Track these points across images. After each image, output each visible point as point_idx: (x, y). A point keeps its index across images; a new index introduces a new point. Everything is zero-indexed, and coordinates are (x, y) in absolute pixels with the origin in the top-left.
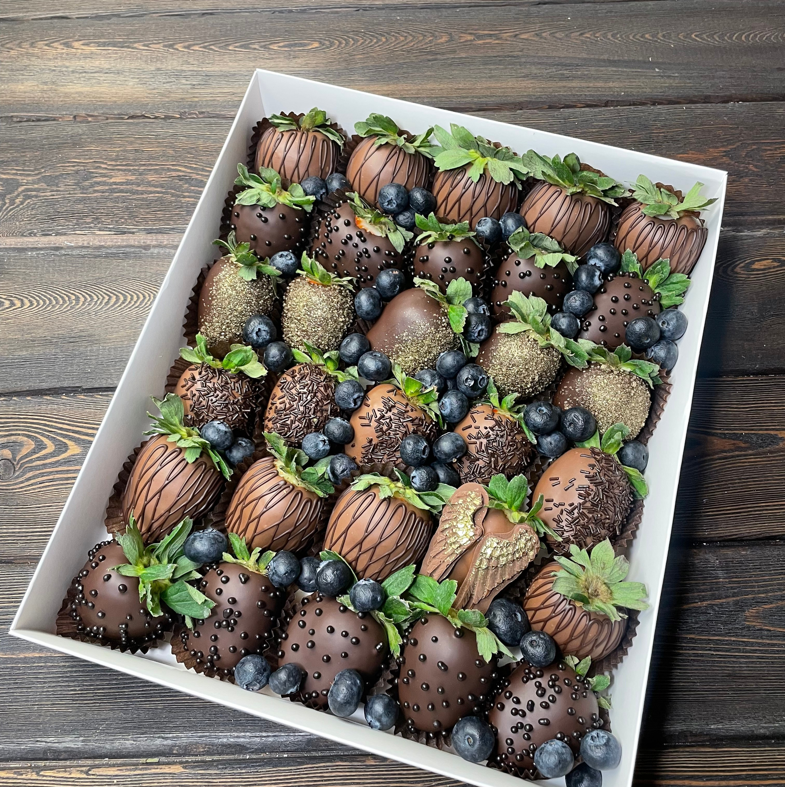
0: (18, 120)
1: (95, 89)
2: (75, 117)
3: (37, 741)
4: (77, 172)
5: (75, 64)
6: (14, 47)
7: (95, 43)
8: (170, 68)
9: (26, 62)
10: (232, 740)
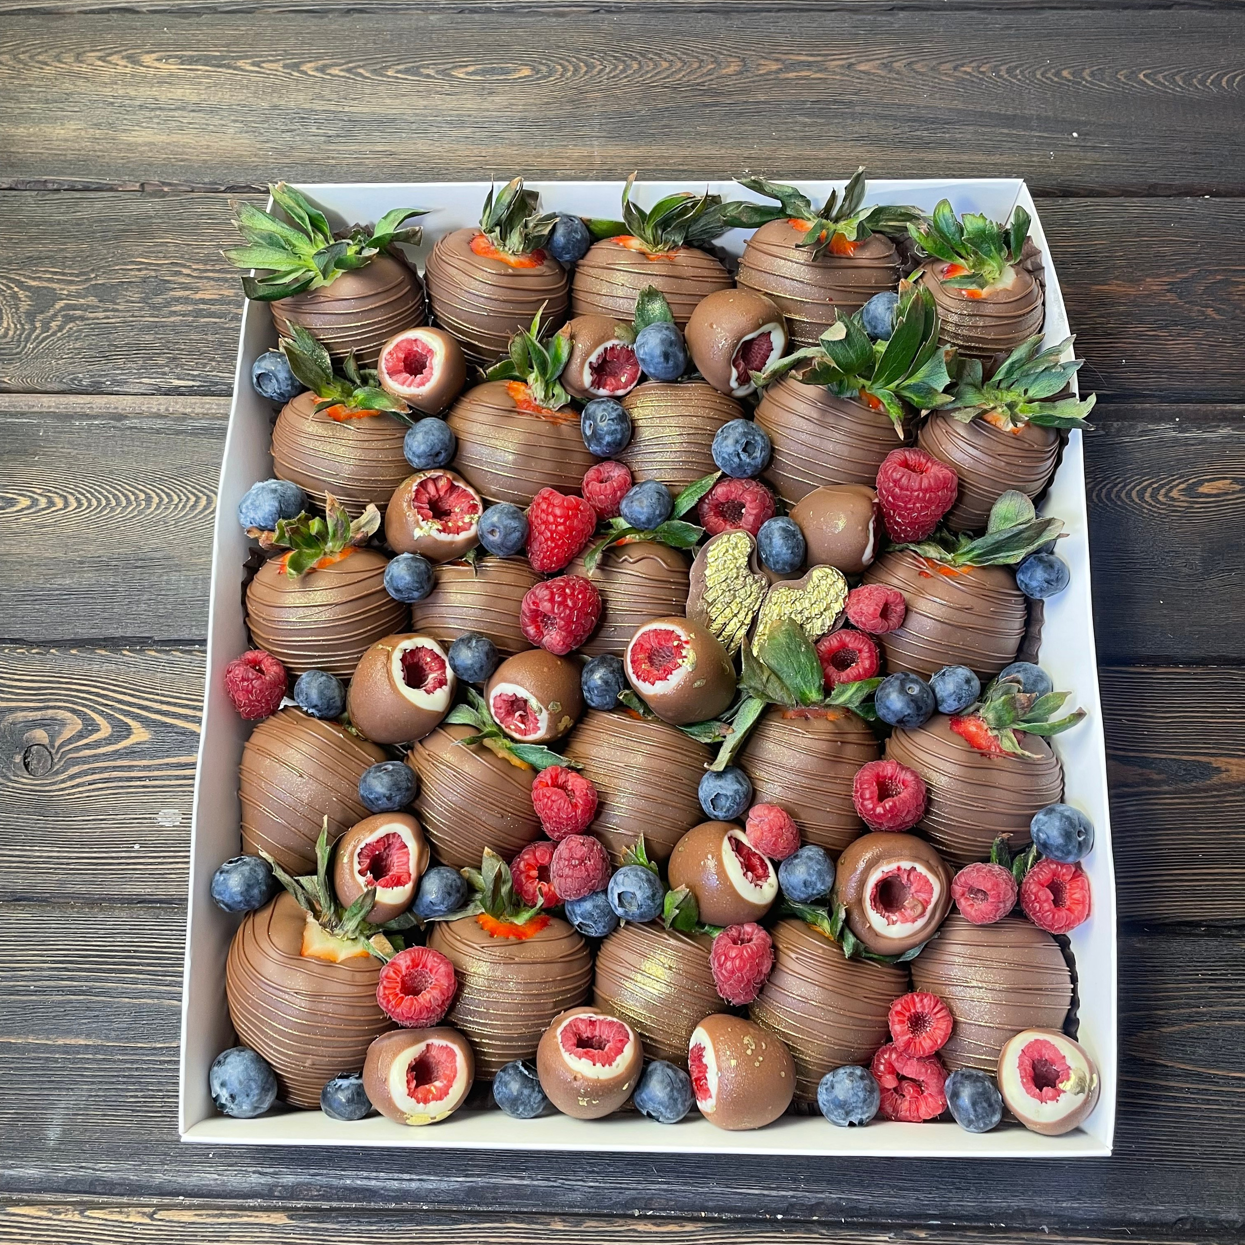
0: (55, 187)
1: (175, 138)
2: (142, 185)
3: (82, 1167)
4: (144, 280)
5: (145, 93)
6: (49, 61)
7: (176, 57)
8: (292, 104)
9: (68, 86)
10: (359, 1182)
